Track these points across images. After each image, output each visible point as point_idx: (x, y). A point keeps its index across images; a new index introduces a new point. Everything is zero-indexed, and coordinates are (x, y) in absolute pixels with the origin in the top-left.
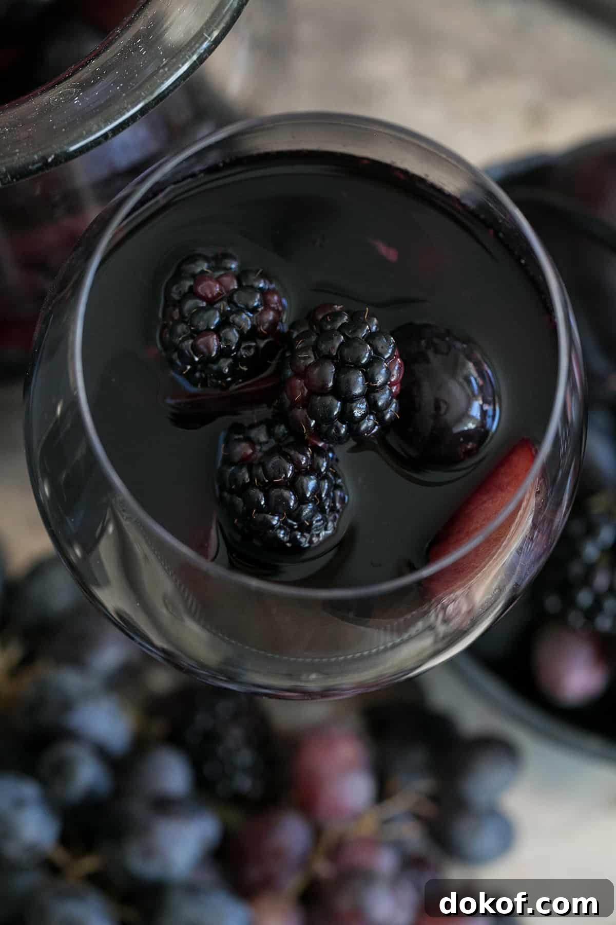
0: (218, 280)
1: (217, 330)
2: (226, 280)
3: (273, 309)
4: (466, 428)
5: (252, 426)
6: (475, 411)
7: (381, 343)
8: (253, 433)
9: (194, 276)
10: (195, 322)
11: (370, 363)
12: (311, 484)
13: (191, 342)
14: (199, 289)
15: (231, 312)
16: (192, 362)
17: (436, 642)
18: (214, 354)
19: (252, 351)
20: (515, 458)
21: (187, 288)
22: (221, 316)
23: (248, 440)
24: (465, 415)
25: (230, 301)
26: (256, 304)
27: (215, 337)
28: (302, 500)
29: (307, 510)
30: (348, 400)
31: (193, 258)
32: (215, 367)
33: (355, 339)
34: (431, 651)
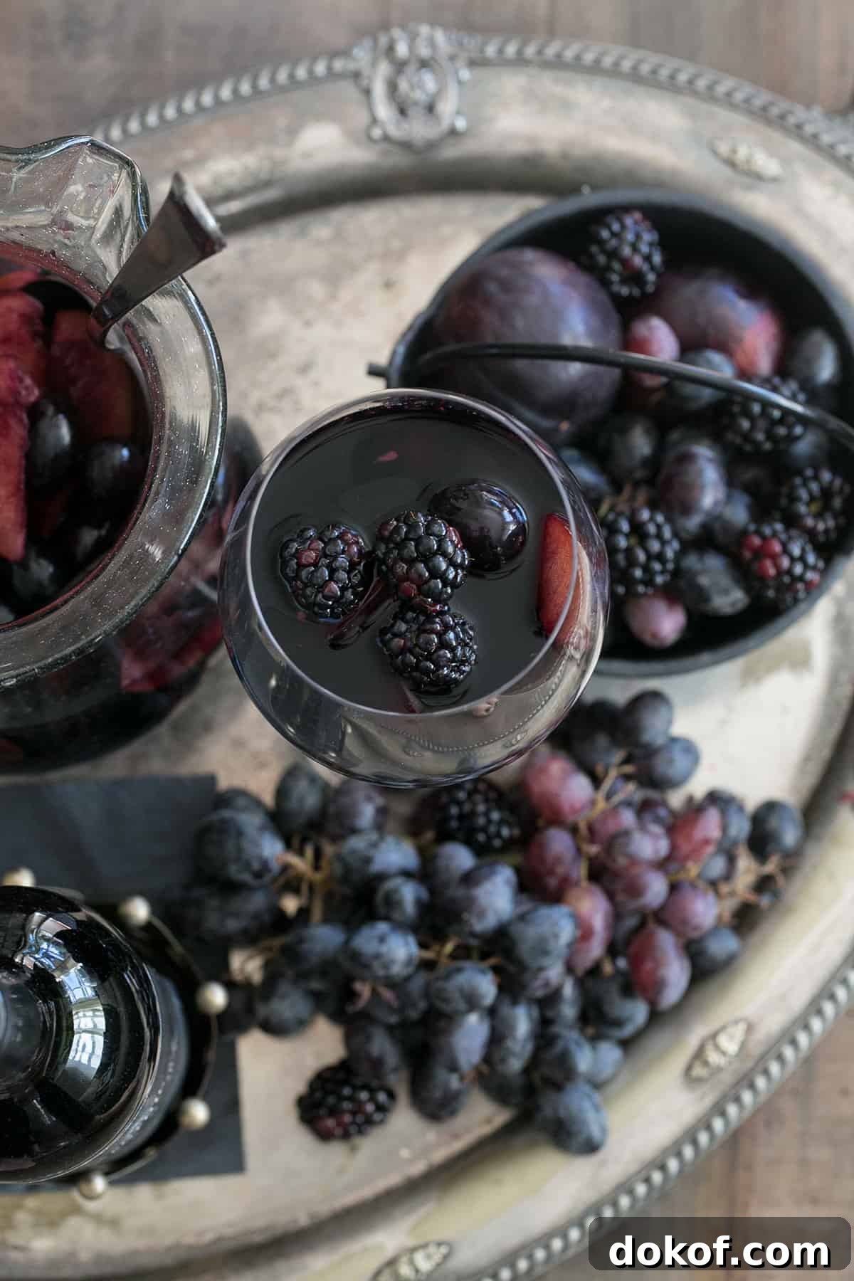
0: (309, 549)
1: (331, 578)
2: (314, 545)
3: (353, 543)
4: (510, 532)
5: (393, 626)
6: (509, 518)
7: (436, 529)
8: (396, 629)
9: (294, 556)
10: (315, 582)
11: (439, 546)
12: (451, 635)
13: (320, 595)
14: (304, 561)
15: (331, 563)
16: (329, 607)
17: (578, 665)
18: (339, 593)
19: (359, 576)
20: (551, 529)
21: (295, 567)
22: (327, 567)
23: (395, 635)
24: (504, 524)
25: (326, 556)
26: (342, 548)
27: (332, 583)
28: (453, 650)
29: (459, 652)
30: (443, 576)
31: (286, 546)
32: (344, 600)
33: (420, 537)
34: (580, 672)
